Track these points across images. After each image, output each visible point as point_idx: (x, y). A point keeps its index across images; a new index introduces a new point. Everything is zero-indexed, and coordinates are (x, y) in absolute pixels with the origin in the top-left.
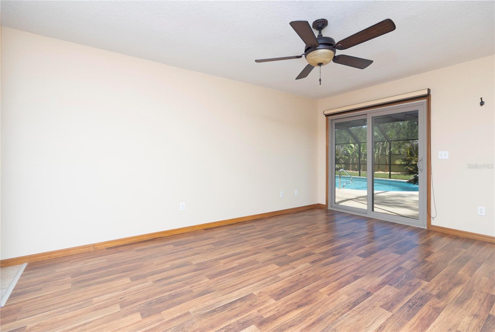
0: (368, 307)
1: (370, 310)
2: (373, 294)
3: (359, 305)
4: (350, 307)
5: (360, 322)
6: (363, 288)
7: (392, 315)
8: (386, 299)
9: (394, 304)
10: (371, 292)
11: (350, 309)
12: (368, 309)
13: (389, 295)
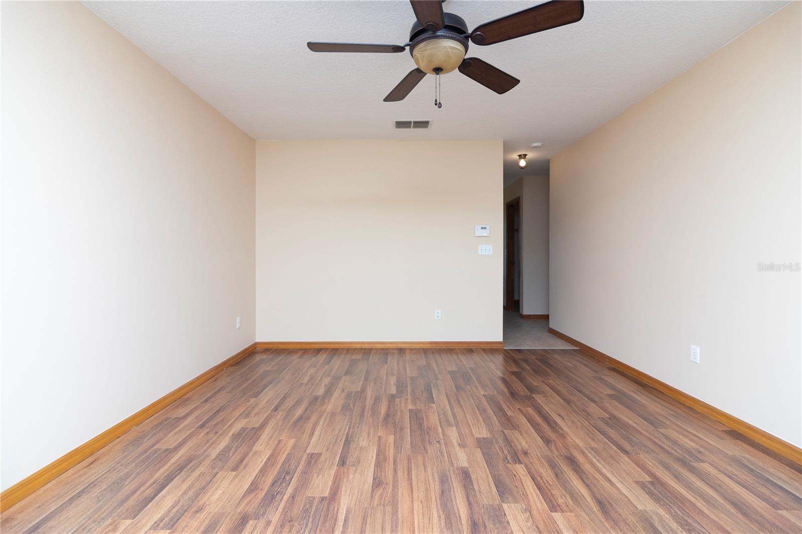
0: (333, 446)
1: (330, 444)
2: (337, 466)
3: (343, 444)
4: (349, 437)
5: (331, 430)
6: (354, 468)
7: (306, 451)
8: (320, 466)
9: (308, 466)
10: (342, 468)
11: (347, 435)
12: (332, 444)
13: (317, 476)
